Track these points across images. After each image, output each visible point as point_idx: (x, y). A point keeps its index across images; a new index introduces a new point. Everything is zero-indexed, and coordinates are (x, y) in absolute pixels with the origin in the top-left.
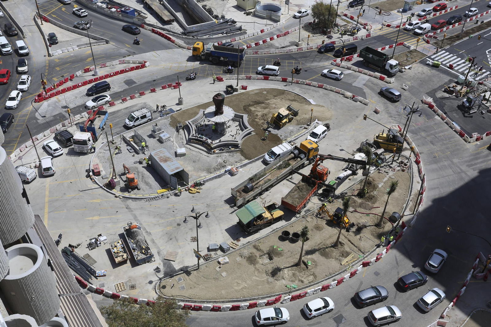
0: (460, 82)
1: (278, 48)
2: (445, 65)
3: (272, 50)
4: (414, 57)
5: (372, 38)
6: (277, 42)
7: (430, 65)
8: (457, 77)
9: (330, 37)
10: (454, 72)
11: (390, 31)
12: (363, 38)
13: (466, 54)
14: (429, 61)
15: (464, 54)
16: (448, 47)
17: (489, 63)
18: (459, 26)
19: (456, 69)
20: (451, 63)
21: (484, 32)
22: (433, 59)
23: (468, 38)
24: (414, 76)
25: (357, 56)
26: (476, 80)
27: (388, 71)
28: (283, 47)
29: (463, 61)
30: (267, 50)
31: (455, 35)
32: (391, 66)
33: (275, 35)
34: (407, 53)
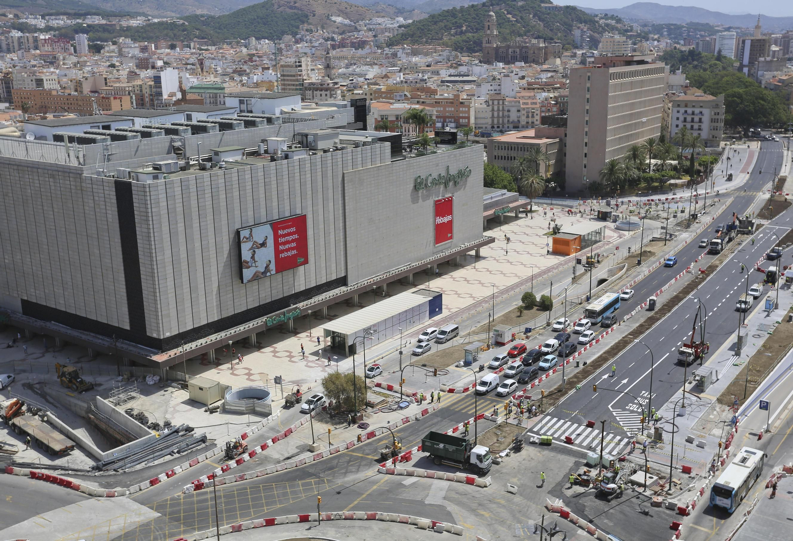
0: (593, 463)
1: (279, 462)
2: (558, 439)
3: (270, 468)
4: (508, 434)
5: (431, 415)
6: (275, 451)
7: (536, 443)
8: (584, 456)
9: (363, 426)
10: (576, 448)
11: (456, 398)
12: (418, 417)
13: (582, 416)
14: (534, 437)
15: (579, 416)
16: (551, 409)
17: (620, 424)
18: (554, 374)
19: (577, 442)
20: (567, 434)
21: (594, 378)
22: (537, 433)
23: (573, 391)
24: (519, 466)
25: (418, 450)
26: (613, 456)
27: (475, 466)
28: (288, 458)
29: (582, 427)
30: (259, 469)
31: (555, 389)
32: (479, 457)
33: (268, 439)
34: (494, 430)
